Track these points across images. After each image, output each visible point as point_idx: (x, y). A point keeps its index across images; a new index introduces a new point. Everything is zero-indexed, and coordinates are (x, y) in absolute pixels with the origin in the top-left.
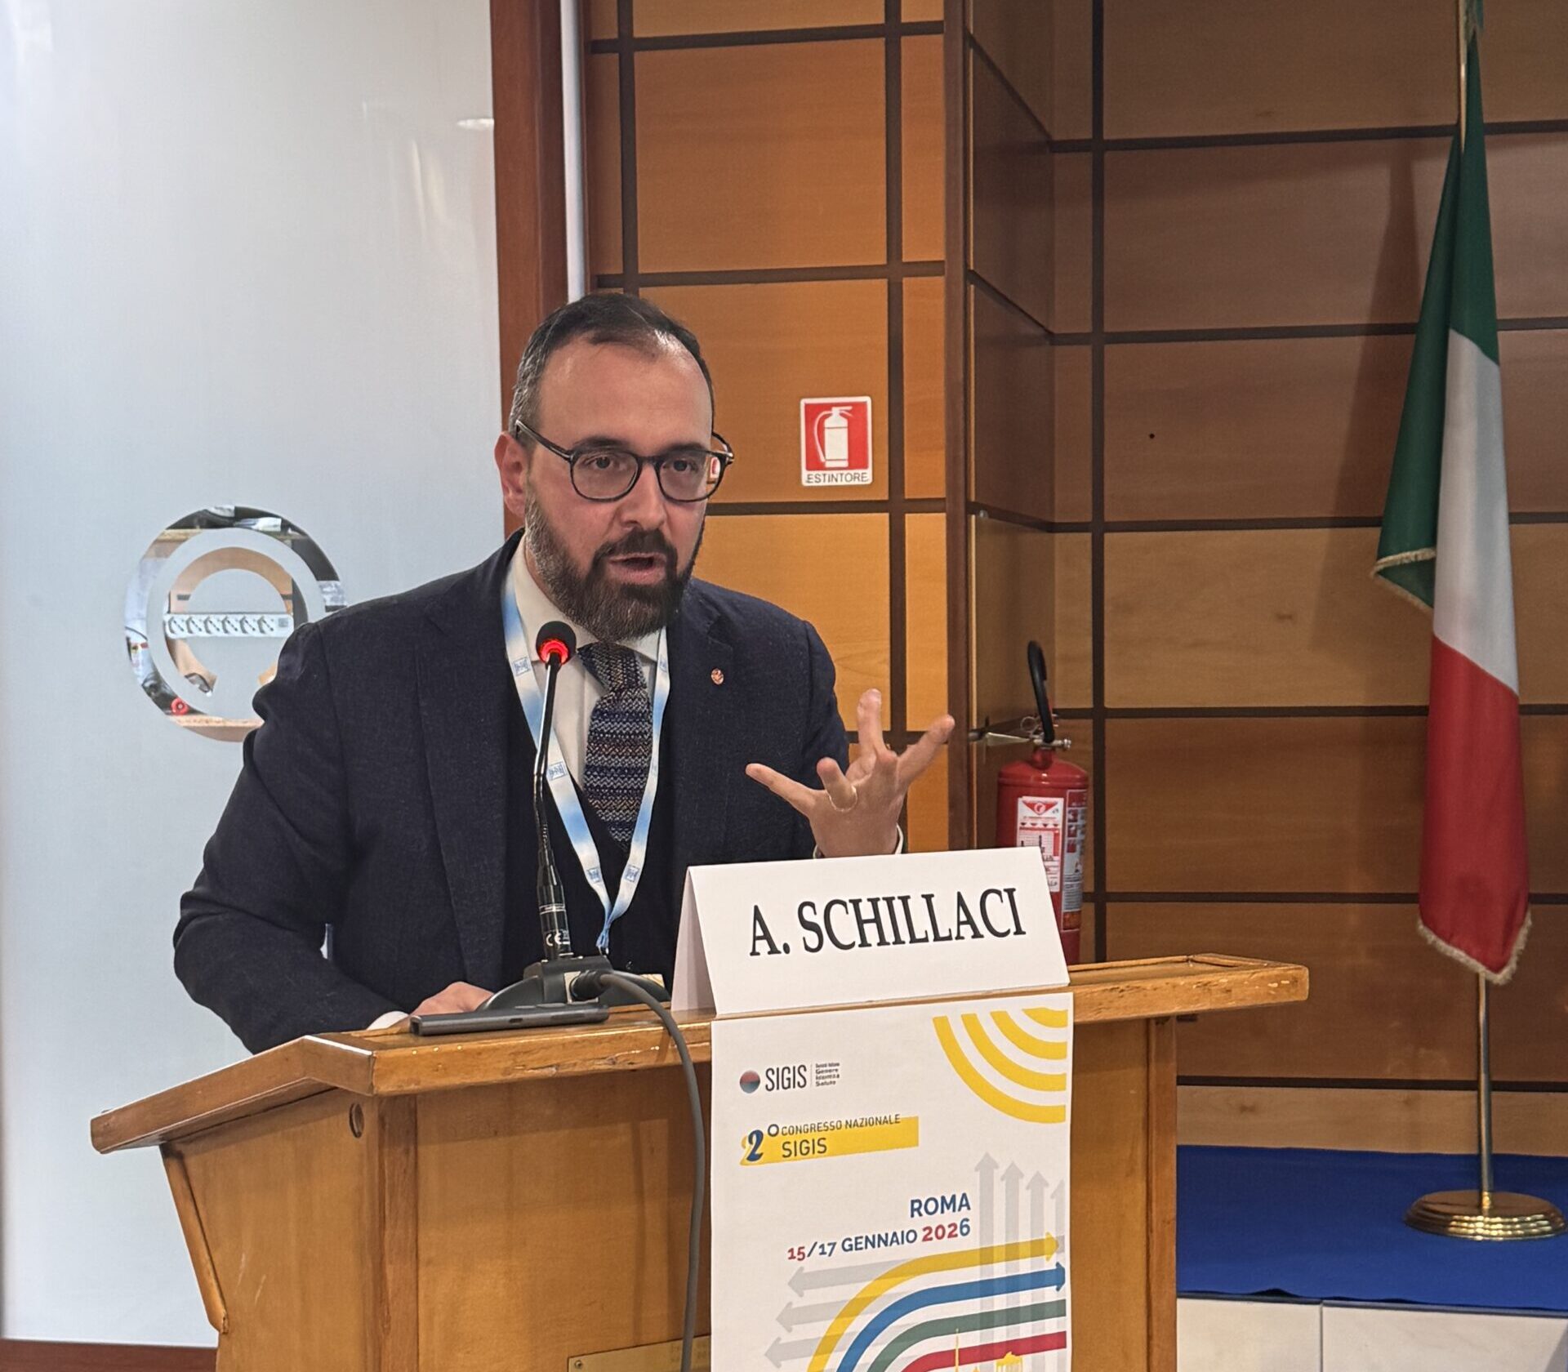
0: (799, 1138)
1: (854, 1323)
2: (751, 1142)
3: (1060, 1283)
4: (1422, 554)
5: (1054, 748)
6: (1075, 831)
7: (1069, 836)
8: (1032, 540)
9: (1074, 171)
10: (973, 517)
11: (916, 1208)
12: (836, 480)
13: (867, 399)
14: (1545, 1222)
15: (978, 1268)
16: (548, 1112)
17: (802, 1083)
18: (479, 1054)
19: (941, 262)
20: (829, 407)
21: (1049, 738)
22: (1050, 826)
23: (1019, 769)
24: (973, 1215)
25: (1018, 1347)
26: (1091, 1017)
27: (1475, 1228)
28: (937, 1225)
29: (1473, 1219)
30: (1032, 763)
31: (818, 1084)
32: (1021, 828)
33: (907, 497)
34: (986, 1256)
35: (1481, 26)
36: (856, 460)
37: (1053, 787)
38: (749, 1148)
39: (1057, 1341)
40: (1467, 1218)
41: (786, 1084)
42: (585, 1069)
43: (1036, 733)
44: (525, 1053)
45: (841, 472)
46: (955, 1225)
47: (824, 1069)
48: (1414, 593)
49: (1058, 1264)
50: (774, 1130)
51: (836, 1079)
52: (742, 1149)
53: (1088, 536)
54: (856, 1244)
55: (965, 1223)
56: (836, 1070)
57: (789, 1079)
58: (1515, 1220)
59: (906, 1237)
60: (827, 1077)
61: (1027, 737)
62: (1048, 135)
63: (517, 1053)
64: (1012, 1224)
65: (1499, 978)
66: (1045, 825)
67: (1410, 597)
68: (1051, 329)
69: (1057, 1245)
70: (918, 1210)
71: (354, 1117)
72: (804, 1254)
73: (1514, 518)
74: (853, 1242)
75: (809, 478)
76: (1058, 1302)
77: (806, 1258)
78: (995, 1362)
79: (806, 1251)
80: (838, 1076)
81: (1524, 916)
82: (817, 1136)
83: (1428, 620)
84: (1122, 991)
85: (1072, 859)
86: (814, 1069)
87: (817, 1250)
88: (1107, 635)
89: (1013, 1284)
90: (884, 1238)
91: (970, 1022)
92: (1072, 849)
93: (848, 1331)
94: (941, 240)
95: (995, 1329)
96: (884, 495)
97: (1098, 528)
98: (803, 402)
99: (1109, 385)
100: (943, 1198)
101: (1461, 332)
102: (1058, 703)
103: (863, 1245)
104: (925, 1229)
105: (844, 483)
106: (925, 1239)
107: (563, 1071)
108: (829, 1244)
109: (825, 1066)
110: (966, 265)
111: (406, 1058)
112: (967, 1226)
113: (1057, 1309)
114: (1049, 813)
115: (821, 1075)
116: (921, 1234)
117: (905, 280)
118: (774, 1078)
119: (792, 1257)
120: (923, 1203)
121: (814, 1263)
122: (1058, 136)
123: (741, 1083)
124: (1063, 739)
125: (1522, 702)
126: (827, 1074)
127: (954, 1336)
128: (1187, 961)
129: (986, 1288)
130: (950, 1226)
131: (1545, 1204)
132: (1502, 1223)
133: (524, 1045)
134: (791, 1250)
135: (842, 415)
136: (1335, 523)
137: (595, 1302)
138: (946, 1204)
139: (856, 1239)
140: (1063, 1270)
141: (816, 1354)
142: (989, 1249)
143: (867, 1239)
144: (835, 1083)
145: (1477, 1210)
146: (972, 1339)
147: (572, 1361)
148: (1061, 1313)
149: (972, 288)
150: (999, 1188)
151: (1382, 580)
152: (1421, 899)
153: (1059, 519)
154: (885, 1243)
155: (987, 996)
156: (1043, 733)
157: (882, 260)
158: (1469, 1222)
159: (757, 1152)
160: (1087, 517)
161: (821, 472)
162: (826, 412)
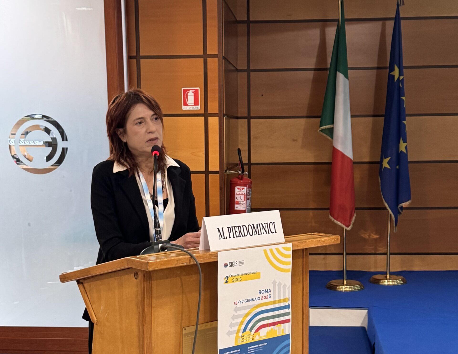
0: (236, 277)
1: (247, 318)
2: (226, 279)
3: (289, 308)
4: (330, 126)
5: (244, 175)
6: (249, 195)
7: (248, 196)
8: (233, 121)
9: (242, 28)
10: (224, 118)
11: (260, 292)
12: (191, 108)
13: (198, 88)
14: (359, 287)
15: (272, 305)
17: (236, 265)
19: (217, 54)
21: (243, 172)
22: (243, 194)
23: (236, 180)
24: (271, 294)
25: (280, 322)
27: (343, 288)
28: (264, 296)
29: (342, 286)
30: (238, 178)
31: (240, 265)
32: (236, 194)
33: (209, 113)
34: (274, 302)
36: (196, 103)
37: (243, 184)
39: (288, 321)
41: (233, 266)
43: (239, 171)
44: (179, 260)
45: (192, 106)
46: (268, 296)
47: (241, 262)
48: (328, 136)
49: (289, 304)
50: (231, 276)
51: (243, 264)
52: (224, 280)
53: (246, 120)
54: (248, 301)
55: (270, 295)
56: (244, 262)
57: (234, 264)
58: (352, 286)
59: (258, 299)
61: (237, 172)
62: (236, 19)
64: (279, 295)
65: (349, 229)
66: (242, 193)
67: (327, 136)
68: (237, 68)
69: (288, 299)
70: (260, 293)
71: (135, 275)
73: (352, 116)
74: (247, 300)
75: (184, 108)
76: (289, 312)
78: (276, 326)
79: (237, 303)
80: (244, 263)
81: (354, 214)
82: (240, 277)
83: (332, 143)
85: (248, 202)
86: (239, 262)
87: (240, 302)
88: (251, 145)
89: (279, 308)
90: (253, 299)
91: (271, 250)
92: (248, 199)
93: (246, 320)
94: (217, 49)
95: (276, 319)
96: (203, 112)
97: (249, 118)
98: (183, 89)
99: (252, 83)
100: (265, 290)
101: (340, 72)
103: (249, 301)
104: (262, 297)
105: (193, 109)
106: (262, 299)
108: (242, 301)
109: (241, 261)
110: (223, 55)
112: (270, 296)
113: (288, 314)
114: (243, 191)
116: (261, 298)
117: (208, 59)
118: (231, 264)
120: (261, 291)
121: (239, 305)
122: (238, 19)
123: (224, 265)
124: (246, 172)
125: (354, 162)
126: (242, 263)
127: (267, 320)
128: (311, 234)
129: (274, 310)
130: (267, 296)
131: (359, 282)
132: (349, 287)
134: (234, 303)
135: (193, 92)
136: (307, 117)
138: (266, 291)
139: (248, 299)
141: (239, 325)
142: (275, 301)
143: (250, 299)
144: (243, 265)
145: (343, 284)
146: (271, 321)
147: (184, 328)
148: (289, 315)
149: (224, 60)
150: (277, 287)
151: (321, 132)
152: (330, 209)
153: (239, 115)
154: (254, 300)
155: (274, 244)
156: (241, 171)
157: (202, 53)
158: (341, 287)
159: (227, 281)
160: (246, 115)
161: (187, 106)
162: (188, 91)
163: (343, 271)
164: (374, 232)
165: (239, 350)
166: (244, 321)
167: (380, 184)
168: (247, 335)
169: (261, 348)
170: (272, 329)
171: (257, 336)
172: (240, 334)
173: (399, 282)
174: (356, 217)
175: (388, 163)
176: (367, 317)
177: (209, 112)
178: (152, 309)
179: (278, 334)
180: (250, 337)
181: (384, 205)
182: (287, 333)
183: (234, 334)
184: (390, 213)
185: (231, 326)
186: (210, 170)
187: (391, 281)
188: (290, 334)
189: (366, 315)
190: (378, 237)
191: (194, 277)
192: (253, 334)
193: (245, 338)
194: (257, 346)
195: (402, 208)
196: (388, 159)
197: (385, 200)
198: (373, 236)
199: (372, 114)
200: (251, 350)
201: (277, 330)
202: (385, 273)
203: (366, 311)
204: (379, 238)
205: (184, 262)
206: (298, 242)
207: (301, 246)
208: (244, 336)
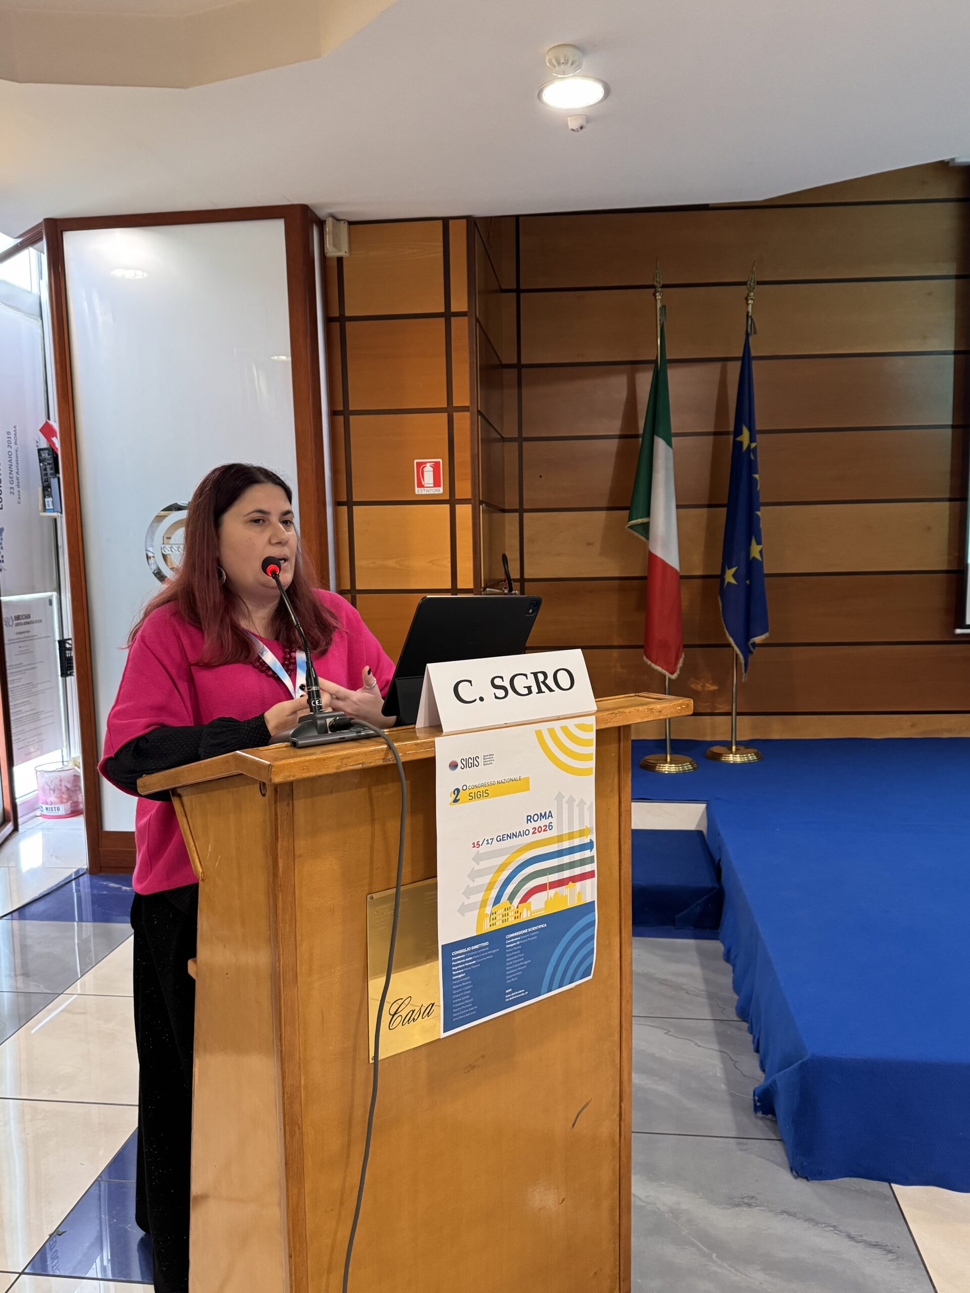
0: (476, 790)
1: (502, 875)
2: (454, 794)
3: (591, 848)
4: (645, 520)
8: (497, 516)
9: (511, 375)
10: (481, 506)
11: (529, 819)
12: (429, 492)
13: (440, 460)
14: (690, 766)
15: (556, 845)
16: (356, 781)
17: (477, 765)
18: (324, 760)
19: (469, 407)
20: (426, 463)
21: (511, 590)
24: (554, 820)
25: (574, 879)
26: (603, 726)
27: (665, 768)
28: (538, 826)
31: (484, 765)
33: (456, 498)
34: (560, 839)
35: (666, 319)
36: (436, 484)
38: (454, 796)
39: (590, 875)
40: (662, 765)
41: (470, 766)
42: (376, 764)
43: (505, 588)
44: (347, 758)
45: (431, 488)
46: (546, 826)
47: (487, 757)
48: (641, 534)
49: (591, 840)
50: (465, 788)
52: (450, 798)
53: (517, 514)
54: (503, 838)
55: (551, 824)
56: (493, 758)
57: (471, 763)
58: (680, 765)
59: (525, 833)
60: (488, 761)
61: (502, 590)
62: (500, 361)
63: (342, 758)
64: (571, 822)
65: (674, 677)
67: (640, 536)
68: (503, 435)
69: (590, 831)
70: (530, 820)
71: (262, 787)
72: (479, 844)
73: (678, 507)
74: (501, 837)
75: (418, 491)
76: (591, 857)
77: (481, 846)
78: (564, 887)
79: (480, 843)
80: (493, 761)
81: (682, 654)
82: (484, 789)
83: (646, 546)
84: (616, 714)
86: (483, 757)
88: (525, 551)
89: (571, 850)
90: (515, 834)
91: (551, 731)
93: (500, 879)
94: (468, 398)
95: (564, 872)
96: (447, 498)
97: (521, 511)
98: (416, 461)
99: (525, 457)
100: (541, 814)
101: (659, 436)
102: (512, 577)
103: (506, 838)
104: (533, 829)
105: (432, 493)
106: (534, 833)
107: (365, 766)
108: (491, 839)
110: (478, 408)
111: (288, 764)
112: (551, 826)
113: (590, 860)
115: (486, 760)
116: (531, 831)
117: (454, 413)
118: (464, 763)
119: (474, 847)
120: (532, 817)
121: (484, 849)
122: (504, 362)
123: (449, 766)
124: (515, 591)
125: (682, 574)
126: (488, 759)
127: (547, 876)
128: (635, 696)
129: (560, 853)
130: (544, 826)
131: (690, 759)
132: (675, 766)
133: (346, 755)
134: (474, 844)
135: (430, 466)
136: (609, 509)
137: (379, 868)
138: (542, 816)
139: (503, 835)
140: (593, 842)
141: (486, 891)
142: (560, 835)
143: (508, 835)
144: (492, 763)
145: (665, 762)
146: (554, 877)
147: (369, 896)
148: (592, 862)
149: (480, 417)
150: (565, 807)
151: (630, 530)
152: (645, 647)
153: (507, 508)
154: (516, 837)
155: (558, 719)
156: (508, 589)
157: (445, 405)
158: (663, 766)
159: (457, 799)
160: (517, 507)
161: (423, 489)
162: (425, 465)
163: (665, 740)
164: (711, 682)
165: (487, 943)
166: (495, 882)
167: (721, 609)
168: (503, 910)
169: (533, 934)
170: (556, 893)
171: (525, 910)
172: (488, 909)
173: (752, 757)
174: (685, 659)
175: (734, 576)
176: (705, 815)
177: (458, 496)
178: (296, 861)
179: (569, 904)
180: (510, 914)
181: (728, 640)
182: (589, 900)
183: (477, 910)
184: (736, 651)
185: (468, 892)
186: (458, 588)
187: (738, 755)
188: (594, 901)
189: (703, 813)
190: (715, 688)
191: (391, 789)
192: (516, 907)
193: (499, 917)
194: (526, 931)
195: (754, 645)
196: (734, 569)
197: (729, 633)
198: (709, 687)
199: (706, 502)
200: (512, 940)
201: (566, 896)
202: (727, 745)
203: (703, 806)
204: (718, 689)
205: (357, 761)
206: (608, 713)
207: (614, 722)
208: (498, 913)
